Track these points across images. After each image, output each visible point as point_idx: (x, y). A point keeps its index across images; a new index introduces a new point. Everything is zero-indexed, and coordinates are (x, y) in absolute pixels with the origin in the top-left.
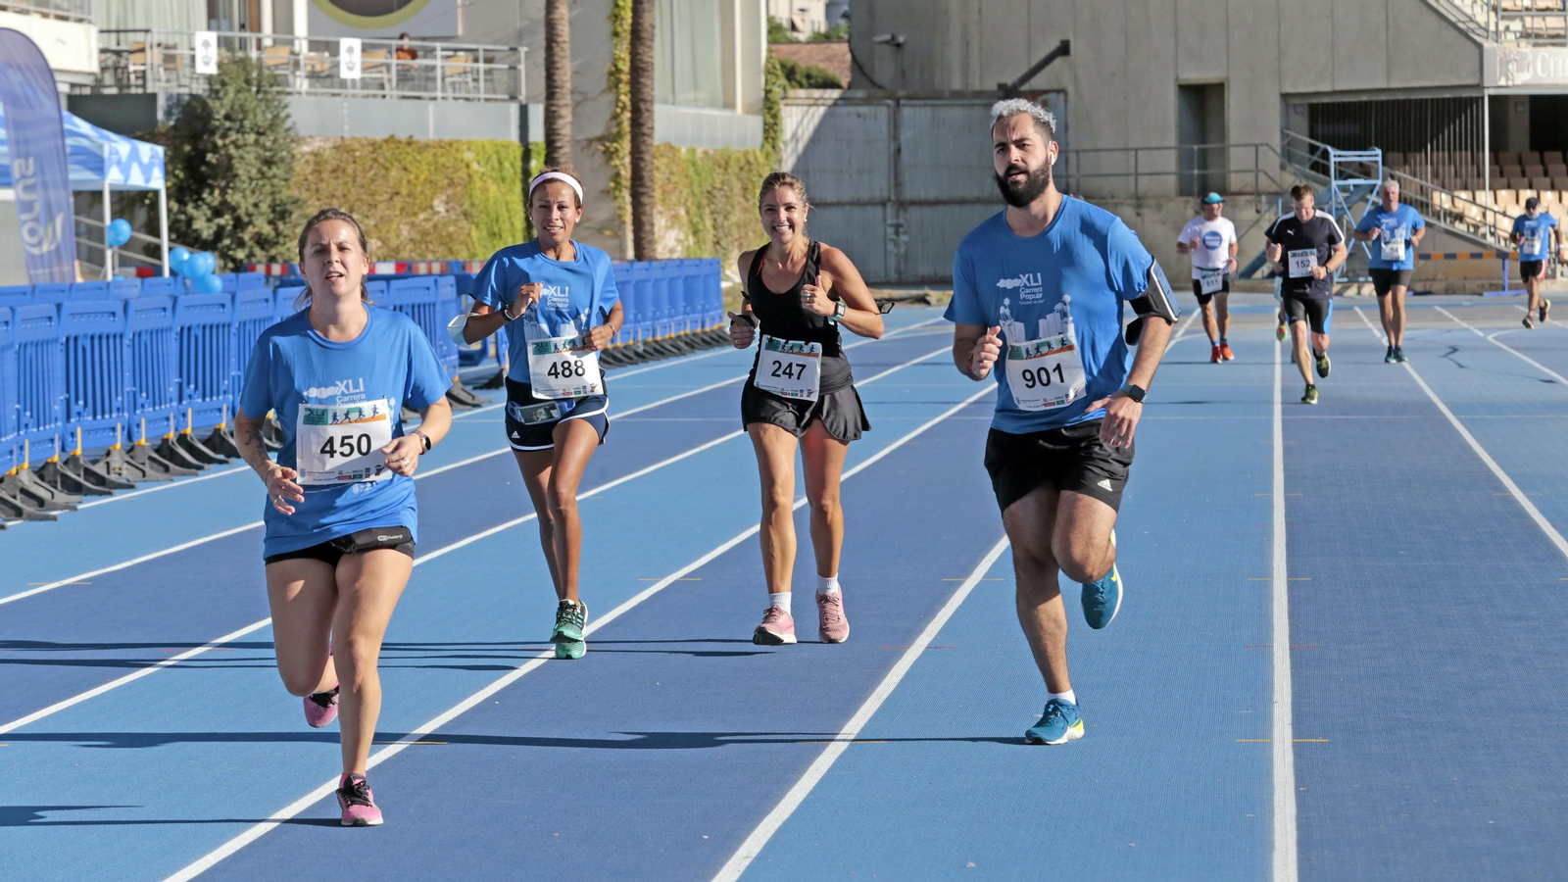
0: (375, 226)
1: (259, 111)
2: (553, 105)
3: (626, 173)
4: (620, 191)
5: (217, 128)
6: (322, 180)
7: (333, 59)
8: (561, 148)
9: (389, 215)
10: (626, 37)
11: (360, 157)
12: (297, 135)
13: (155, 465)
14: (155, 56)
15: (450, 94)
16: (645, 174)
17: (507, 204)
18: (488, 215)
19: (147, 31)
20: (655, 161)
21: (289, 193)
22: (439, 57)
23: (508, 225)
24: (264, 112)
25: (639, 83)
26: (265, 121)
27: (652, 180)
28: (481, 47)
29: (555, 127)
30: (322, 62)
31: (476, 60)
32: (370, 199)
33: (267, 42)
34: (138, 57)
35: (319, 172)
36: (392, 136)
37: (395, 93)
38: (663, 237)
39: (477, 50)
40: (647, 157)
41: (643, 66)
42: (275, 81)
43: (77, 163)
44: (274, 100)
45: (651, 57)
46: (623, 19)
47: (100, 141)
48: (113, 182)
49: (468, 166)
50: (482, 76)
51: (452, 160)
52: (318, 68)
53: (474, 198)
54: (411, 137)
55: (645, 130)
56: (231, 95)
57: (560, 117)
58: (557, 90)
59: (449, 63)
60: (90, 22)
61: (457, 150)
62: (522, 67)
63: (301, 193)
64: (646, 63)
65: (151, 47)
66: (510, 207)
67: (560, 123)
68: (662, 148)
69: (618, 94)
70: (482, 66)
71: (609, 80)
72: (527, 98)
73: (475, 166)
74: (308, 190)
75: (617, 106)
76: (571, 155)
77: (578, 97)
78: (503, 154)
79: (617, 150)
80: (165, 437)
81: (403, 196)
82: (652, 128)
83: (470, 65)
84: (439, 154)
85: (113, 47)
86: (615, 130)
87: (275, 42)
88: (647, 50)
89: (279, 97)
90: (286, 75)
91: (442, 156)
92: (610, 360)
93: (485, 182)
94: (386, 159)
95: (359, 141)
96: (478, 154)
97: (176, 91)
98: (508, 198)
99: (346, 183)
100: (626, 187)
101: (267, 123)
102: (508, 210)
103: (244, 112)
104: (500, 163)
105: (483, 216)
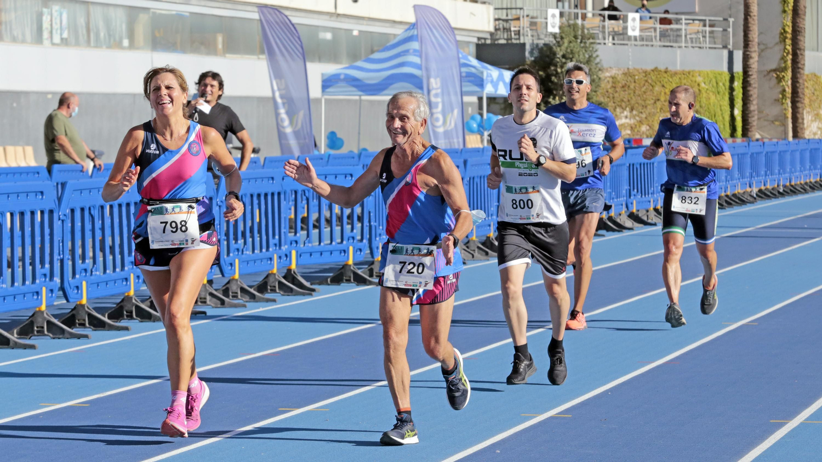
0: (646, 118)
1: (581, 53)
2: (748, 51)
3: (789, 90)
4: (786, 100)
5: (558, 62)
6: (616, 92)
7: (625, 25)
8: (752, 75)
9: (654, 112)
10: (790, 13)
11: (638, 79)
12: (602, 66)
13: (481, 251)
14: (524, 22)
15: (690, 45)
16: (799, 90)
17: (720, 106)
18: (709, 113)
19: (521, 9)
20: (806, 83)
21: (598, 99)
22: (683, 24)
23: (721, 118)
24: (584, 54)
25: (797, 39)
26: (584, 59)
27: (804, 94)
28: (707, 18)
29: (748, 63)
30: (618, 27)
31: (705, 26)
32: (643, 103)
33: (590, 15)
34: (516, 22)
35: (615, 87)
36: (656, 68)
37: (659, 43)
38: (810, 126)
39: (705, 20)
40: (801, 81)
41: (799, 29)
42: (593, 36)
43: (469, 81)
44: (590, 47)
45: (804, 25)
46: (789, 3)
47: (481, 69)
48: (488, 92)
49: (699, 85)
50: (708, 35)
51: (690, 81)
52: (616, 29)
53: (702, 102)
54: (667, 68)
55: (800, 65)
56: (566, 44)
57: (751, 57)
58: (750, 43)
59: (689, 27)
60: (489, 4)
61: (693, 76)
62: (730, 30)
63: (604, 99)
64: (801, 28)
65: (523, 17)
66: (722, 108)
67: (751, 61)
68: (810, 76)
69: (785, 45)
70: (708, 29)
71: (780, 37)
72: (733, 46)
73: (703, 85)
74: (608, 97)
75: (785, 52)
76: (757, 79)
77: (762, 47)
78: (719, 78)
79: (784, 77)
80: (488, 236)
81: (661, 101)
82: (804, 64)
83: (701, 28)
84: (683, 78)
85: (504, 17)
86: (783, 65)
87: (593, 15)
88: (801, 20)
89: (592, 45)
90: (598, 34)
91: (684, 79)
92: (763, 196)
93: (709, 94)
94: (652, 81)
95: (638, 70)
96: (704, 79)
97: (536, 42)
98: (721, 103)
99: (629, 94)
100: (789, 98)
101: (586, 59)
102: (721, 110)
103: (572, 52)
104: (717, 83)
105: (707, 113)
